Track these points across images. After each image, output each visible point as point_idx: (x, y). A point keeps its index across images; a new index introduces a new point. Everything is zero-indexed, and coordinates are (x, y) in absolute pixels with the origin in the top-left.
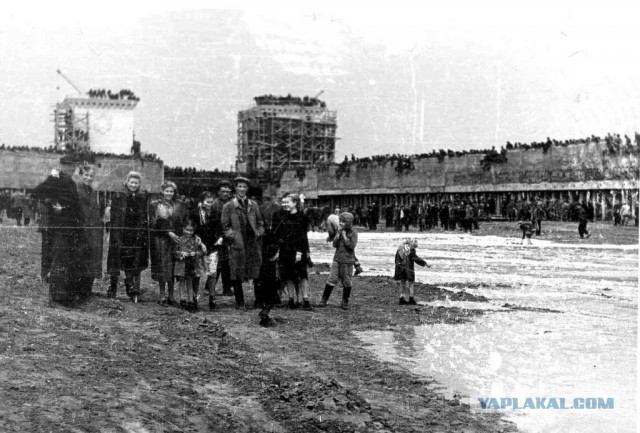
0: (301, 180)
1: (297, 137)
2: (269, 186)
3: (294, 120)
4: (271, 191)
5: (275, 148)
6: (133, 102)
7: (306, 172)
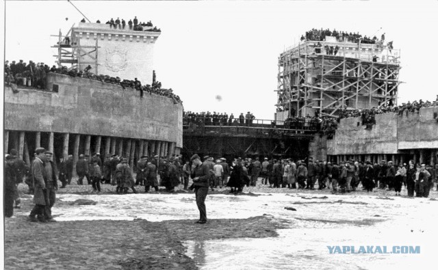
0: (369, 128)
1: (352, 80)
2: (317, 137)
3: (349, 60)
4: (319, 143)
5: (326, 92)
6: (153, 34)
7: (377, 117)
